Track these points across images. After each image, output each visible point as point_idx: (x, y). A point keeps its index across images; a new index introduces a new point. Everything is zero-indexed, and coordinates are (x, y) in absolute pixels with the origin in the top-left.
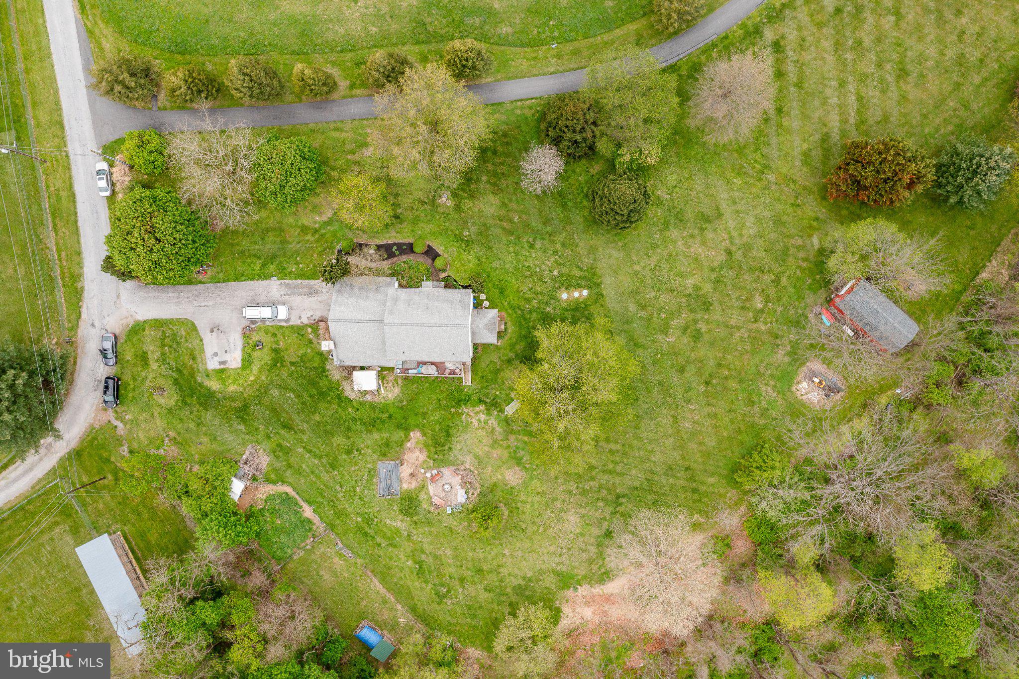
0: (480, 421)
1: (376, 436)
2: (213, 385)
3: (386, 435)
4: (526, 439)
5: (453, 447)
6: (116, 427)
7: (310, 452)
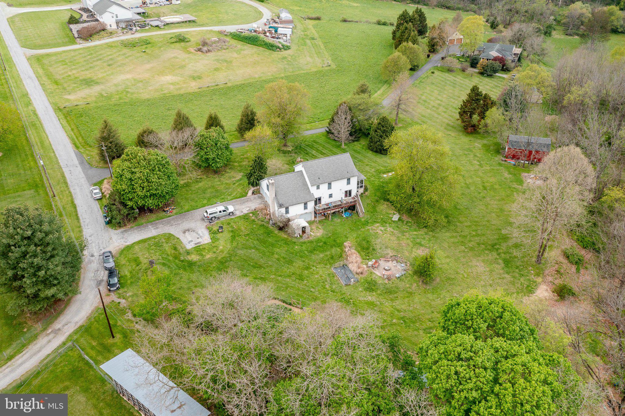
0: (381, 230)
1: (321, 255)
2: (194, 257)
3: (328, 253)
4: (415, 233)
5: (375, 248)
6: (119, 303)
7: (281, 276)
